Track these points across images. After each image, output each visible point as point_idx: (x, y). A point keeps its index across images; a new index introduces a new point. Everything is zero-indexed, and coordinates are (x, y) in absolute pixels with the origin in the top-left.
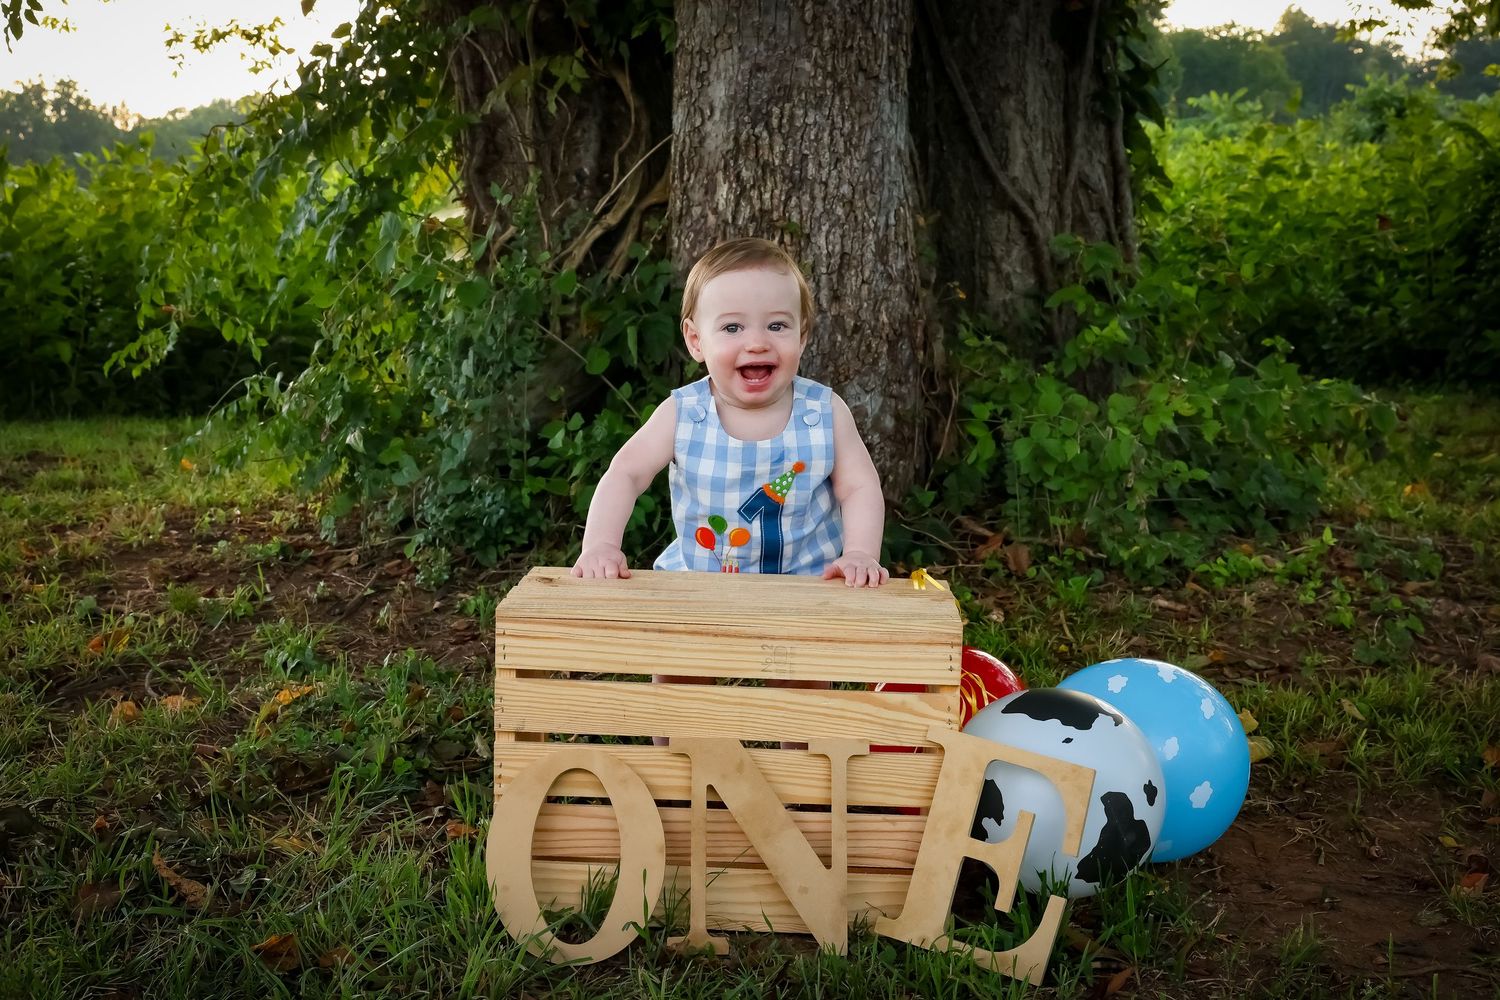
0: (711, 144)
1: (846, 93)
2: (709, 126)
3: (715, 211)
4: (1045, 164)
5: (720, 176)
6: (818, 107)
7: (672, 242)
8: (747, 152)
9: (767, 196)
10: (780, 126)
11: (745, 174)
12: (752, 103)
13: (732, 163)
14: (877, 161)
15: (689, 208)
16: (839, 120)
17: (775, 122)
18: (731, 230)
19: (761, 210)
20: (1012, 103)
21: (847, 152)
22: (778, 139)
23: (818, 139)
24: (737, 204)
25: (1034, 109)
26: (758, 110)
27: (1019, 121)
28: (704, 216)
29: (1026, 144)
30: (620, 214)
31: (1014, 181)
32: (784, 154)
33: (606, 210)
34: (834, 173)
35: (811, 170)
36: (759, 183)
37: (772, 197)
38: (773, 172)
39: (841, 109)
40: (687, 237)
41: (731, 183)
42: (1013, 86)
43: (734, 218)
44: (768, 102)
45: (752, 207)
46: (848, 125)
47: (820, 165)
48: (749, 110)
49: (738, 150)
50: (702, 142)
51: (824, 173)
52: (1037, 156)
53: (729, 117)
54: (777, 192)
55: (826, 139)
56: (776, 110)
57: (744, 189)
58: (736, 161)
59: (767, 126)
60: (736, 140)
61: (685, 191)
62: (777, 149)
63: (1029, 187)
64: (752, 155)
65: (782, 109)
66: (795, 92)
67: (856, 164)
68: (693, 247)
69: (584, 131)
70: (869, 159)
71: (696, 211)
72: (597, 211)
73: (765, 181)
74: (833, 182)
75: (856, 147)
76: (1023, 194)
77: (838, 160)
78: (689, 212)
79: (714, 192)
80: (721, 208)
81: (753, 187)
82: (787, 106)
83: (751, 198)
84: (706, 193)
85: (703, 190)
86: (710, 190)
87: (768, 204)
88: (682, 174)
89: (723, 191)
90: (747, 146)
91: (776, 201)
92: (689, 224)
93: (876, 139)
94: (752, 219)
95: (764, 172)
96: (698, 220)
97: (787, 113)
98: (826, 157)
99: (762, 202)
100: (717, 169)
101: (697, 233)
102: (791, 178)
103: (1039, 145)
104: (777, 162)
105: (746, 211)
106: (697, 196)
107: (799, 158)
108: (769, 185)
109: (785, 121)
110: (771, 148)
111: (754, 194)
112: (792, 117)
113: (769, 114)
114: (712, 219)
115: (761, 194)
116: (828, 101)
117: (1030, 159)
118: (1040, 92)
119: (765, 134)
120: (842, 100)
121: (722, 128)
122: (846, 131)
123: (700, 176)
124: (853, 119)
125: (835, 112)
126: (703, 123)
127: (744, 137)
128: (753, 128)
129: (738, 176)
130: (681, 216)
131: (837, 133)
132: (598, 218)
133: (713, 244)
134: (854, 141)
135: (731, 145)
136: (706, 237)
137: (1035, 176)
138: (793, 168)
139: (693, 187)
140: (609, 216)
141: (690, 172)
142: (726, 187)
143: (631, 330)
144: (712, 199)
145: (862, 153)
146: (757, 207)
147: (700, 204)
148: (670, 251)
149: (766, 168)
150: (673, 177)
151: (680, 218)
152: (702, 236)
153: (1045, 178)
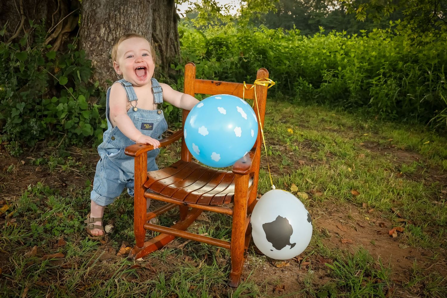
0: (98, 15)
1: (142, 5)
2: (98, 10)
3: (99, 36)
4: (164, 31)
5: (102, 26)
6: (135, 8)
7: (83, 45)
8: (112, 19)
9: (118, 33)
10: (123, 12)
11: (111, 26)
12: (115, 4)
13: (107, 22)
14: (148, 26)
15: (90, 34)
16: (140, 13)
17: (122, 11)
18: (105, 43)
20: (157, 14)
21: (142, 23)
22: (122, 16)
23: (134, 18)
24: (108, 35)
25: (162, 16)
26: (117, 7)
27: (158, 19)
28: (96, 38)
29: (160, 25)
30: (57, 35)
31: (157, 35)
32: (124, 21)
34: (138, 28)
35: (132, 27)
36: (116, 29)
37: (119, 34)
38: (120, 26)
39: (141, 9)
40: (89, 43)
41: (106, 29)
42: (157, 10)
43: (107, 39)
44: (120, 5)
45: (113, 36)
46: (142, 14)
47: (134, 25)
48: (114, 6)
49: (109, 18)
50: (96, 14)
51: (135, 28)
53: (107, 7)
54: (121, 32)
55: (136, 18)
56: (122, 7)
57: (110, 30)
58: (109, 21)
59: (119, 12)
60: (109, 15)
61: (88, 29)
62: (122, 19)
63: (160, 36)
64: (114, 20)
65: (124, 7)
66: (128, 3)
67: (143, 26)
68: (91, 46)
70: (146, 25)
71: (92, 36)
72: (50, 31)
73: (117, 29)
74: (137, 31)
75: (144, 21)
76: (159, 38)
77: (139, 25)
78: (90, 36)
80: (102, 35)
81: (113, 30)
82: (126, 6)
83: (113, 33)
84: (96, 30)
85: (95, 30)
86: (98, 30)
87: (118, 35)
88: (88, 24)
89: (103, 31)
90: (112, 17)
91: (120, 35)
92: (89, 39)
93: (148, 20)
94: (113, 40)
95: (117, 26)
96: (93, 39)
97: (126, 9)
98: (136, 23)
100: (101, 23)
101: (92, 43)
102: (125, 29)
103: (163, 26)
104: (122, 23)
105: (111, 37)
106: (93, 31)
107: (128, 23)
108: (119, 30)
109: (125, 11)
110: (120, 19)
111: (114, 32)
112: (127, 10)
113: (120, 9)
114: (98, 39)
115: (116, 32)
116: (137, 7)
117: (161, 30)
118: (163, 12)
119: (118, 14)
120: (141, 7)
121: (104, 11)
122: (141, 16)
123: (94, 25)
124: (143, 13)
125: (139, 10)
126: (96, 9)
127: (111, 14)
128: (115, 12)
129: (109, 26)
130: (87, 36)
131: (139, 16)
132: (49, 35)
133: (98, 47)
134: (143, 19)
135: (107, 16)
136: (96, 44)
137: (162, 34)
138: (126, 26)
139: (91, 28)
140: (53, 34)
141: (91, 23)
142: (104, 29)
143: (78, 72)
144: (99, 33)
145: (145, 23)
146: (115, 36)
147: (94, 34)
148: (82, 47)
149: (118, 25)
150: (84, 24)
151: (86, 38)
152: (94, 44)
153: (164, 35)
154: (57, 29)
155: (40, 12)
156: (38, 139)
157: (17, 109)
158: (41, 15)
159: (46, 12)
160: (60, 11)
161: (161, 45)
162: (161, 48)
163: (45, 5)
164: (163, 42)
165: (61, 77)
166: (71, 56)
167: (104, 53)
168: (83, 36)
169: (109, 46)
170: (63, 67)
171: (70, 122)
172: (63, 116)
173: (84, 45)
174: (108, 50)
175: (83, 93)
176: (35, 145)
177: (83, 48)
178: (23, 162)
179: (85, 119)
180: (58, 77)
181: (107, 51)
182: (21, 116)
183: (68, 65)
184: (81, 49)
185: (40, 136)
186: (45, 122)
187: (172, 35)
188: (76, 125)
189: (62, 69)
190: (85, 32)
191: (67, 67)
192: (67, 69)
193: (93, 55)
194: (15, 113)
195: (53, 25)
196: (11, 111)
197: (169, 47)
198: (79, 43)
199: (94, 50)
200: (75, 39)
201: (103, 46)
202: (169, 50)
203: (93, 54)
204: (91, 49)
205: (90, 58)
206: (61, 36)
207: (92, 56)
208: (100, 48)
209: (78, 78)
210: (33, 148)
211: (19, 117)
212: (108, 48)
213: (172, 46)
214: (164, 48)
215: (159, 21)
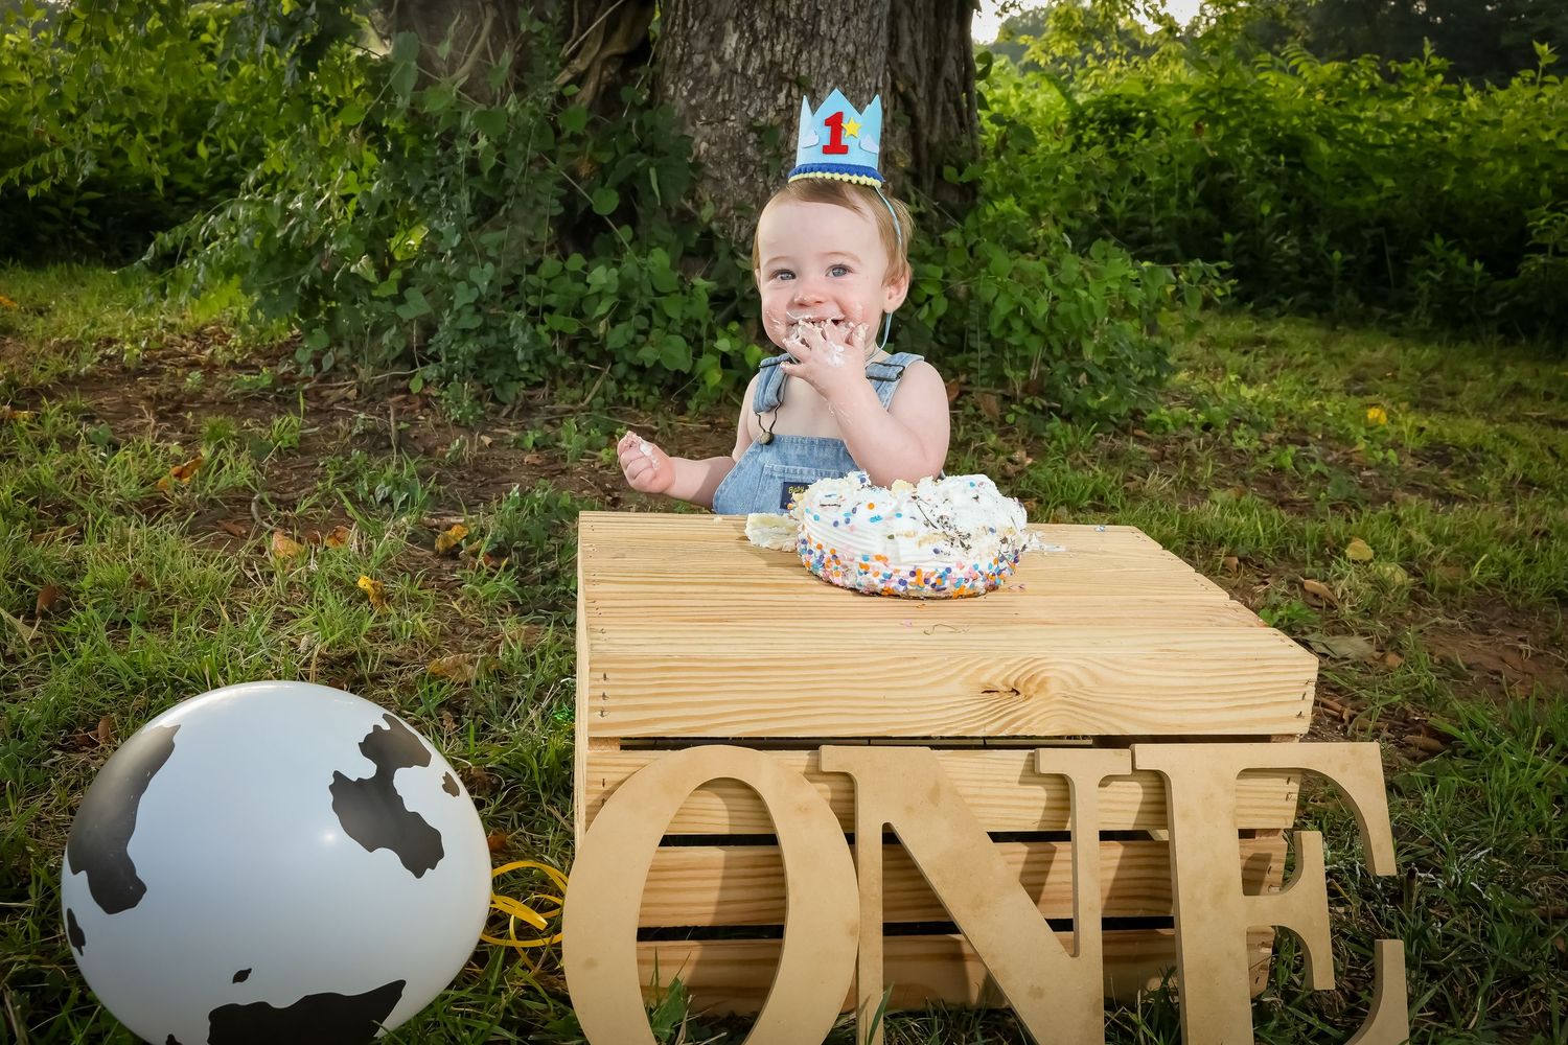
3: (720, 60)
4: (924, 54)
5: (730, 25)
7: (667, 89)
9: (779, 48)
11: (759, 24)
13: (746, 12)
14: (875, 25)
15: (691, 55)
18: (737, 80)
19: (771, 62)
21: (856, 13)
24: (749, 54)
27: (906, 12)
28: (707, 64)
29: (912, 33)
30: (587, 62)
32: (799, 8)
33: (573, 55)
34: (843, 31)
35: (823, 26)
36: (772, 34)
37: (783, 50)
38: (787, 25)
40: (686, 85)
41: (741, 37)
43: (744, 68)
45: (763, 58)
47: (831, 22)
51: (835, 30)
52: (919, 46)
54: (789, 45)
57: (756, 40)
58: (751, 10)
61: (686, 39)
67: (861, 25)
68: (692, 93)
70: (869, 21)
71: (698, 59)
72: (566, 52)
73: (778, 33)
74: (841, 40)
75: (862, 7)
77: (847, 19)
78: (690, 61)
79: (721, 41)
80: (727, 57)
81: (765, 38)
83: (762, 49)
84: (712, 41)
85: (707, 39)
86: (716, 38)
87: (779, 55)
88: (685, 21)
89: (731, 41)
91: (787, 54)
92: (689, 71)
94: (762, 70)
95: (778, 24)
96: (699, 69)
98: (838, 15)
99: (773, 55)
100: (728, 17)
101: (697, 81)
102: (803, 33)
103: (921, 36)
104: (792, 15)
105: (756, 62)
106: (702, 43)
107: (813, 12)
108: (783, 37)
111: (767, 45)
114: (715, 67)
115: (773, 46)
117: (914, 48)
123: (706, 24)
129: (752, 26)
130: (681, 62)
132: (565, 63)
133: (715, 94)
136: (708, 86)
137: (917, 63)
138: (806, 23)
139: (697, 34)
140: (577, 61)
141: (695, 19)
142: (736, 36)
143: (652, 171)
144: (718, 49)
145: (865, 15)
146: (768, 58)
147: (703, 52)
148: (663, 98)
149: (781, 20)
150: (673, 24)
151: (680, 65)
152: (703, 85)
153: (923, 65)
154: (589, 44)
156: (526, 380)
157: (472, 285)
161: (915, 99)
162: (914, 111)
164: (921, 92)
165: (598, 192)
166: (630, 125)
167: (732, 112)
168: (669, 62)
169: (750, 91)
170: (606, 157)
171: (620, 327)
172: (602, 309)
173: (672, 92)
174: (746, 103)
175: (661, 243)
176: (517, 396)
177: (667, 101)
178: (487, 440)
179: (669, 320)
180: (590, 191)
181: (742, 105)
182: (478, 306)
183: (621, 151)
184: (662, 103)
185: (531, 371)
186: (547, 327)
187: (950, 69)
188: (640, 339)
189: (602, 167)
190: (674, 48)
191: (617, 158)
192: (618, 165)
193: (698, 123)
194: (462, 297)
195: (574, 32)
196: (450, 292)
197: (939, 109)
198: (655, 85)
199: (700, 106)
200: (644, 70)
201: (730, 91)
202: (939, 119)
203: (699, 118)
204: (693, 102)
205: (689, 131)
206: (597, 67)
207: (694, 124)
208: (720, 99)
209: (652, 192)
210: (509, 407)
211: (472, 309)
212: (745, 98)
213: (950, 106)
214: (922, 111)
215: (909, 19)
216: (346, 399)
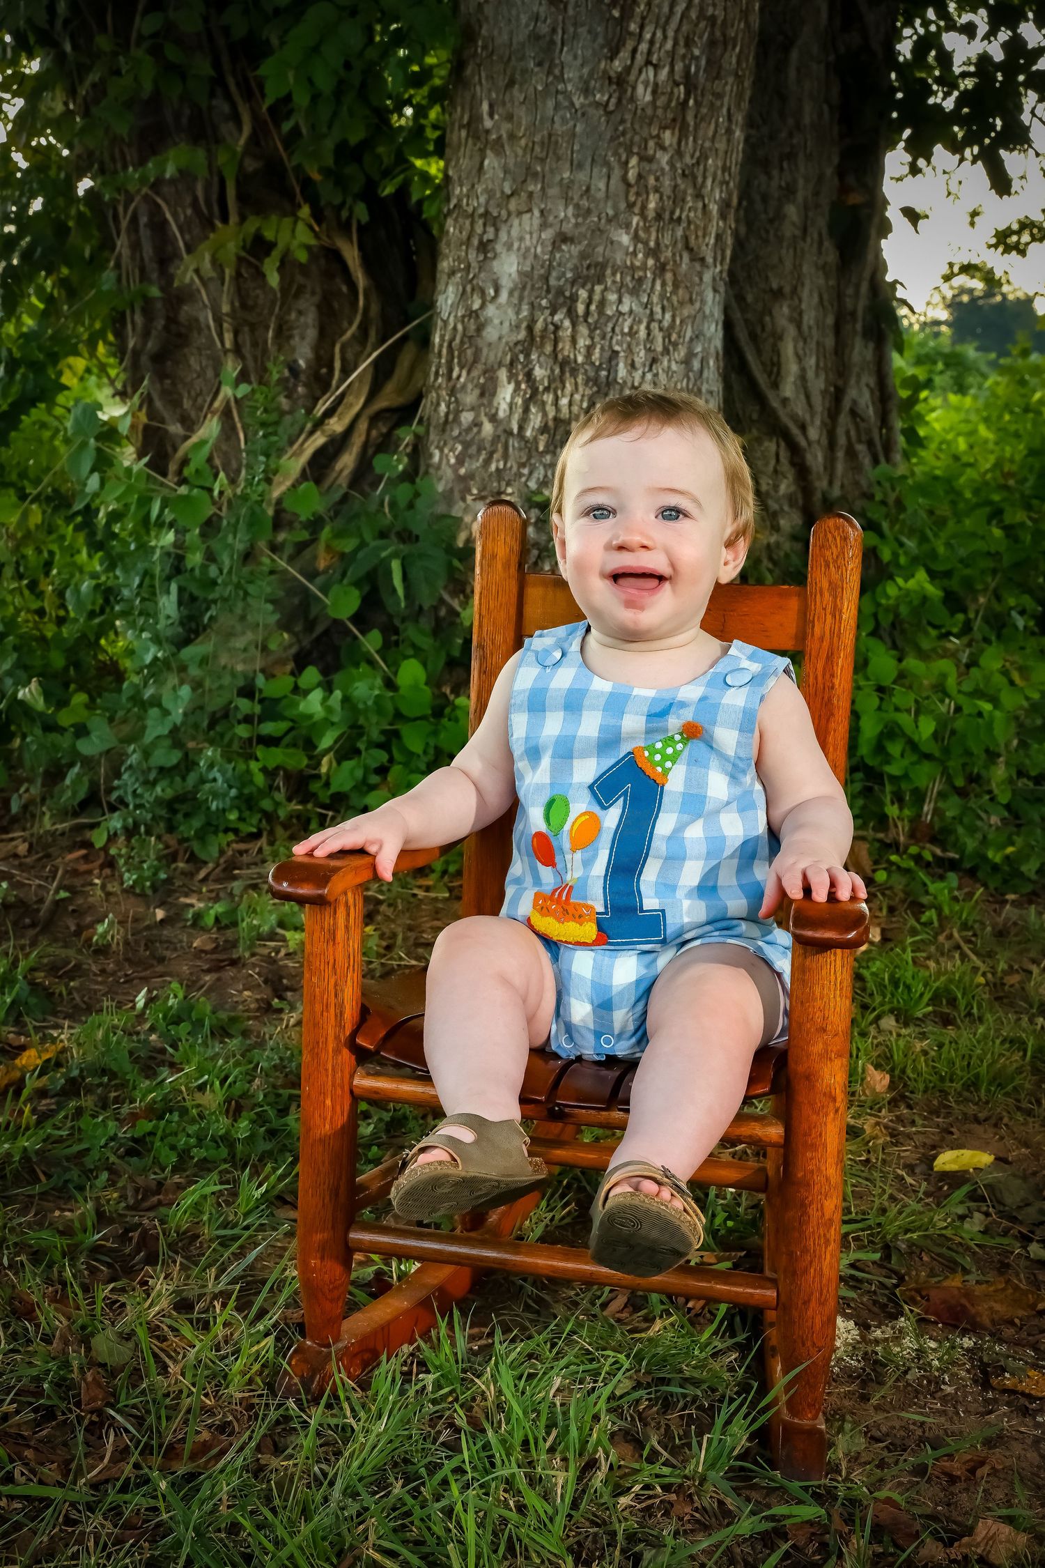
0: (491, 333)
1: (669, 276)
2: (491, 310)
3: (493, 418)
4: (818, 384)
5: (503, 374)
6: (635, 292)
7: (431, 456)
8: (542, 345)
9: (564, 401)
10: (587, 313)
11: (539, 372)
12: (553, 282)
13: (521, 358)
14: (696, 365)
15: (458, 413)
16: (658, 309)
17: (581, 308)
18: (514, 443)
19: (556, 419)
20: (786, 310)
21: (666, 351)
22: (583, 330)
23: (632, 333)
24: (526, 410)
25: (809, 318)
26: (560, 292)
27: (791, 331)
28: (477, 424)
29: (799, 359)
30: (347, 420)
31: (785, 401)
32: (590, 349)
33: (329, 413)
34: (649, 376)
35: (622, 371)
36: (556, 384)
37: (570, 404)
38: (574, 372)
39: (662, 296)
40: (452, 450)
41: (518, 384)
42: (787, 289)
43: (521, 428)
44: (573, 283)
45: (545, 414)
46: (668, 316)
47: (633, 365)
48: (548, 291)
49: (531, 341)
50: (480, 328)
51: (637, 375)
52: (810, 374)
53: (521, 299)
54: (577, 397)
55: (642, 333)
56: (583, 294)
57: (535, 392)
58: (527, 356)
59: (571, 313)
60: (530, 329)
61: (452, 392)
62: (582, 342)
63: (800, 408)
64: (548, 349)
65: (591, 292)
66: (609, 272)
67: (674, 367)
68: (460, 461)
69: (300, 313)
70: (687, 362)
71: (467, 417)
72: (320, 409)
73: (563, 382)
75: (675, 345)
76: (794, 418)
77: (654, 361)
78: (457, 419)
79: (494, 394)
80: (501, 414)
81: (547, 389)
82: (598, 288)
83: (544, 403)
84: (482, 395)
85: (477, 392)
86: (488, 391)
87: (565, 410)
88: (450, 370)
89: (506, 394)
90: (542, 337)
91: (575, 409)
92: (456, 432)
93: (697, 337)
94: (544, 429)
95: (562, 372)
96: (469, 430)
97: (597, 297)
98: (641, 356)
99: (558, 409)
100: (500, 364)
101: (467, 446)
102: (596, 381)
103: (813, 361)
104: (580, 359)
105: (536, 420)
106: (470, 398)
107: (607, 354)
108: (569, 387)
109: (593, 307)
110: (574, 341)
111: (548, 398)
112: (602, 303)
113: (574, 298)
114: (488, 428)
115: (557, 399)
116: (647, 285)
117: (803, 377)
118: (816, 299)
119: (567, 323)
120: (664, 284)
121: (511, 313)
122: (666, 324)
123: (475, 373)
124: (674, 309)
125: (655, 299)
126: (483, 306)
127: (539, 325)
128: (552, 314)
129: (529, 375)
130: (446, 421)
131: (655, 325)
132: (319, 424)
133: (487, 462)
134: (674, 337)
135: (522, 334)
136: (479, 450)
137: (808, 397)
138: (599, 368)
139: (464, 387)
140: (333, 421)
141: (462, 368)
142: (511, 387)
143: (396, 565)
144: (490, 403)
145: (682, 352)
146: (551, 414)
147: (472, 409)
148: (428, 466)
149: (566, 366)
150: (437, 374)
151: (445, 425)
152: (473, 450)
153: (817, 400)
154: (349, 399)
155: (291, 337)
156: (236, 831)
157: (166, 713)
158: (293, 350)
159: (312, 334)
160: (364, 329)
161: (803, 443)
162: (803, 458)
163: (313, 309)
164: (813, 433)
165: (335, 589)
166: (382, 504)
167: (508, 484)
168: (434, 422)
169: (529, 458)
170: (348, 545)
171: (348, 765)
172: (326, 741)
173: (436, 459)
174: (526, 471)
175: (418, 652)
176: (222, 852)
177: (432, 471)
178: (160, 914)
179: (411, 754)
180: (325, 590)
181: (521, 475)
182: (175, 737)
183: (368, 536)
184: (427, 473)
185: (241, 819)
186: (260, 765)
187: (861, 395)
188: (374, 779)
189: (342, 556)
190: (438, 404)
191: (363, 544)
192: (360, 555)
193: (469, 498)
194: (156, 728)
195: (334, 383)
196: (141, 718)
197: (840, 454)
198: (418, 452)
199: (470, 476)
200: (406, 437)
201: (506, 457)
202: (840, 467)
203: (469, 491)
204: (462, 471)
205: (457, 511)
206: (363, 426)
207: (464, 499)
208: (493, 467)
209: (394, 590)
210: (211, 865)
211: (168, 742)
212: (523, 465)
213: (861, 448)
214: (816, 459)
215: (795, 341)
216: (16, 856)
